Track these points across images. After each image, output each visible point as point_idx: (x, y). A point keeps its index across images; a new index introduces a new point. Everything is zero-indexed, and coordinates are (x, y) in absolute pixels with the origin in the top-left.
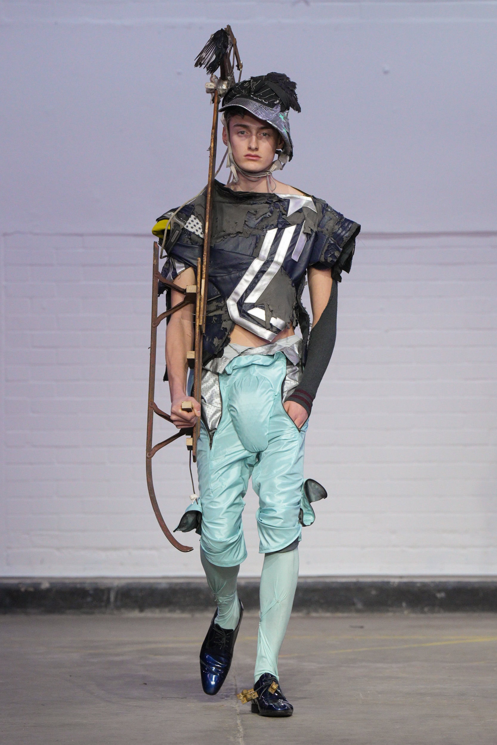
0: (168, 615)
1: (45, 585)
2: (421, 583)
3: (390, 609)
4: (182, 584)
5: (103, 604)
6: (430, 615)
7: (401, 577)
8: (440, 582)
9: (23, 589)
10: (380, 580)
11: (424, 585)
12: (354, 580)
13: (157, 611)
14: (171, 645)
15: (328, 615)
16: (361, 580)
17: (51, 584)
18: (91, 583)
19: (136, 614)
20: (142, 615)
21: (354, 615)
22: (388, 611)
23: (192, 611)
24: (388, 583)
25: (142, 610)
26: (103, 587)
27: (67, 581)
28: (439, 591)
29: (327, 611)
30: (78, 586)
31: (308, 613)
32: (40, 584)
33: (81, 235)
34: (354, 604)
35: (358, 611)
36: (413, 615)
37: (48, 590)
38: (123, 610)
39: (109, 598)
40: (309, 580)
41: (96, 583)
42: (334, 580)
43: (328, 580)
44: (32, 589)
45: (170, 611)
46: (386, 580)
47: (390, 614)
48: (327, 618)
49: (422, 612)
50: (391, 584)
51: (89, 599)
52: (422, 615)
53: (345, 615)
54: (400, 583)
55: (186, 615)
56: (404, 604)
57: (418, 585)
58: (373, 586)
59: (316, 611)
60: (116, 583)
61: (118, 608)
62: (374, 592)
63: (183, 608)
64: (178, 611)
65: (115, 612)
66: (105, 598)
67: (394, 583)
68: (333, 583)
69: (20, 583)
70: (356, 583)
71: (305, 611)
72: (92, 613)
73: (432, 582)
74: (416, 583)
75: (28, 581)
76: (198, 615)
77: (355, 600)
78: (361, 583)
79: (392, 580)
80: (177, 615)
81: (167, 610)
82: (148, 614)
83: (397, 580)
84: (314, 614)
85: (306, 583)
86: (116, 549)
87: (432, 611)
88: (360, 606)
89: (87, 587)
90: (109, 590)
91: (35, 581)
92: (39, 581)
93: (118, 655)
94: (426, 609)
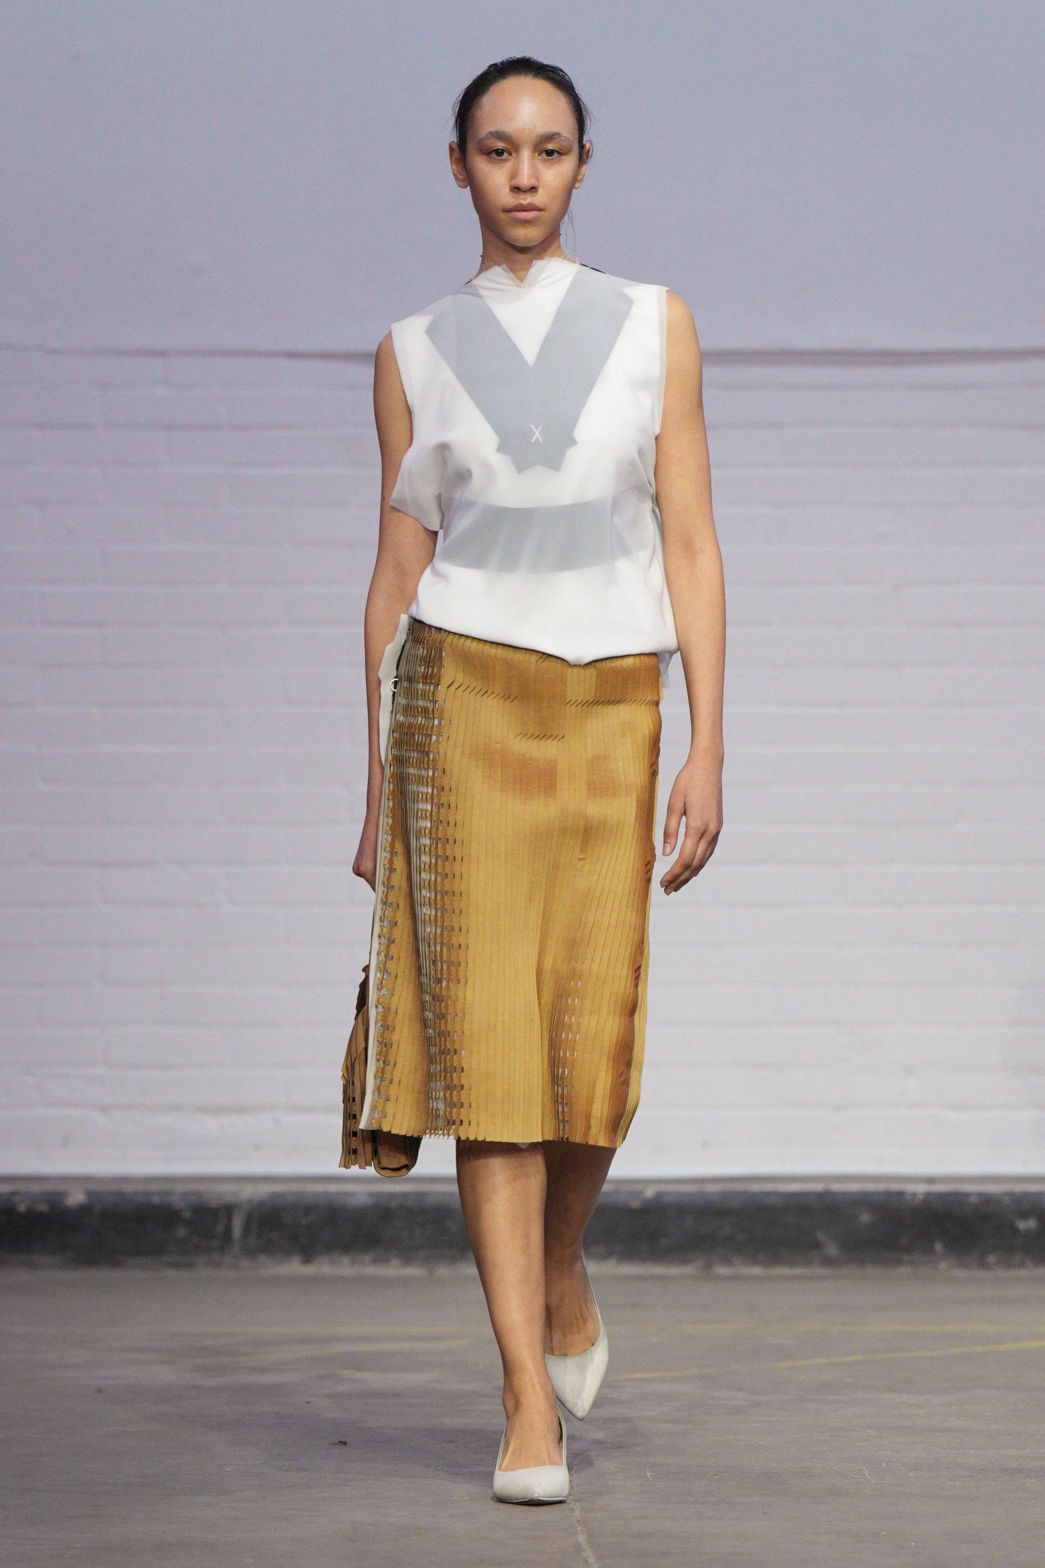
0: (372, 1270)
1: (76, 1198)
2: (980, 1195)
3: (905, 1258)
4: (404, 1195)
5: (216, 1243)
6: (1001, 1273)
7: (931, 1180)
8: (1027, 1194)
9: (22, 1208)
10: (881, 1187)
11: (988, 1200)
12: (819, 1187)
13: (346, 1260)
14: (388, 1346)
15: (757, 1271)
16: (836, 1187)
17: (89, 1194)
18: (186, 1194)
19: (294, 1267)
20: (309, 1270)
21: (820, 1271)
22: (898, 1262)
23: (428, 1260)
24: (900, 1194)
25: (308, 1257)
26: (214, 1203)
27: (128, 1188)
28: (1024, 1215)
29: (754, 1260)
30: (156, 1200)
31: (708, 1266)
32: (63, 1195)
33: (162, 354)
34: (817, 1246)
35: (828, 1262)
36: (959, 1273)
37: (84, 1210)
38: (262, 1258)
39: (228, 1229)
40: (711, 1188)
41: (199, 1194)
42: (769, 1187)
43: (756, 1188)
44: (43, 1208)
45: (376, 1261)
46: (895, 1187)
47: (905, 1270)
48: (755, 1279)
49: (983, 1265)
50: (908, 1197)
51: (182, 1232)
52: (983, 1274)
53: (797, 1271)
54: (928, 1196)
55: (414, 1271)
56: (938, 1247)
57: (973, 1199)
58: (864, 1201)
59: (728, 1262)
60: (247, 1193)
61: (251, 1253)
62: (865, 1218)
63: (407, 1254)
64: (395, 1262)
65: (245, 1263)
66: (220, 1228)
67: (915, 1194)
68: (769, 1194)
69: (15, 1193)
70: (821, 1196)
71: (699, 1263)
72: (190, 1265)
73: (1007, 1194)
74: (968, 1195)
75: (35, 1188)
76: (443, 1271)
77: (821, 1236)
78: (834, 1194)
79: (910, 1188)
80: (393, 1270)
81: (368, 1258)
82: (323, 1267)
83: (921, 1189)
84: (723, 1270)
85: (703, 1194)
86: (242, 1110)
87: (1007, 1264)
88: (832, 1250)
89: (177, 1202)
90: (228, 1210)
91: (50, 1187)
92: (61, 1187)
93: (263, 1370)
94: (991, 1259)
